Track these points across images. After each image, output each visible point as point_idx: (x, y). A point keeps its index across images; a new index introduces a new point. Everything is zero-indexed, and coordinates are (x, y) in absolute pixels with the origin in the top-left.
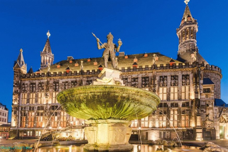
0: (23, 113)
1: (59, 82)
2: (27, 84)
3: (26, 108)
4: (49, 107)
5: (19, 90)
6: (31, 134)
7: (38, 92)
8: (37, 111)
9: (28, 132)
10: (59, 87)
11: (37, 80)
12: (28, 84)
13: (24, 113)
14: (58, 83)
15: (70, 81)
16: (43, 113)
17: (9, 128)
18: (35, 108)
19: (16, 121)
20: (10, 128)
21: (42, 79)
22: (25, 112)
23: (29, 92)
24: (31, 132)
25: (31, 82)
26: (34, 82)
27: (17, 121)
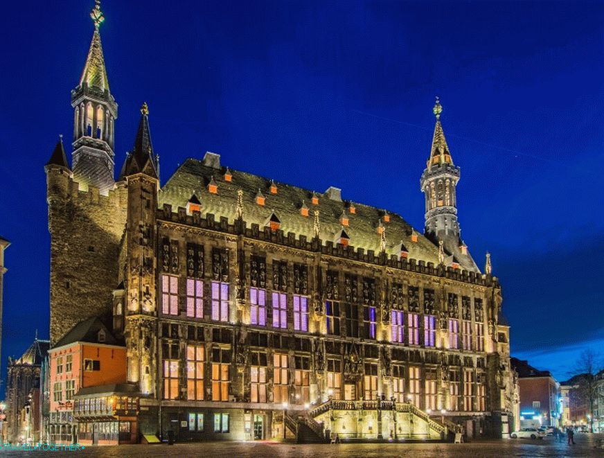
0: (170, 346)
1: (267, 259)
2: (176, 243)
3: (180, 331)
4: (244, 334)
5: (155, 259)
6: (201, 423)
7: (213, 278)
8: (213, 345)
9: (192, 416)
10: (267, 275)
11: (207, 238)
12: (181, 245)
13: (172, 345)
14: (263, 260)
15: (292, 264)
16: (231, 351)
17: (137, 398)
18: (208, 332)
19: (152, 375)
20: (138, 401)
21: (223, 238)
22: (178, 342)
23: (184, 273)
24: (201, 416)
25: (188, 237)
26: (199, 240)
27: (155, 374)
